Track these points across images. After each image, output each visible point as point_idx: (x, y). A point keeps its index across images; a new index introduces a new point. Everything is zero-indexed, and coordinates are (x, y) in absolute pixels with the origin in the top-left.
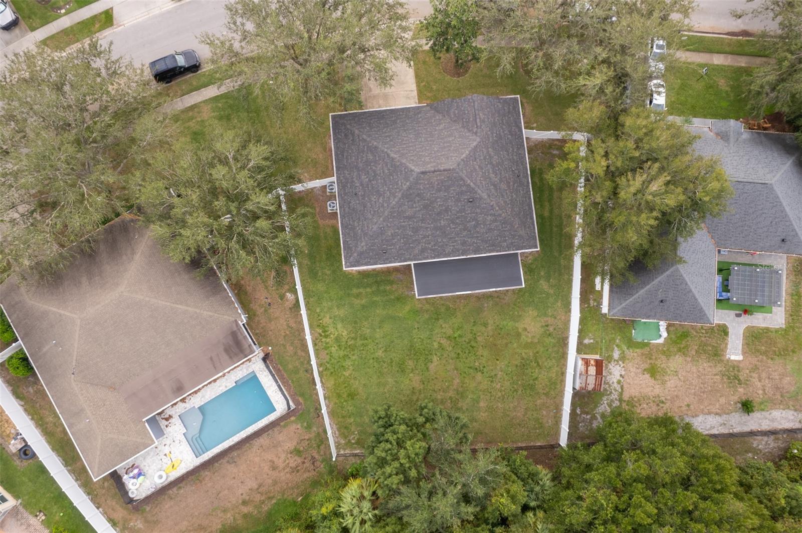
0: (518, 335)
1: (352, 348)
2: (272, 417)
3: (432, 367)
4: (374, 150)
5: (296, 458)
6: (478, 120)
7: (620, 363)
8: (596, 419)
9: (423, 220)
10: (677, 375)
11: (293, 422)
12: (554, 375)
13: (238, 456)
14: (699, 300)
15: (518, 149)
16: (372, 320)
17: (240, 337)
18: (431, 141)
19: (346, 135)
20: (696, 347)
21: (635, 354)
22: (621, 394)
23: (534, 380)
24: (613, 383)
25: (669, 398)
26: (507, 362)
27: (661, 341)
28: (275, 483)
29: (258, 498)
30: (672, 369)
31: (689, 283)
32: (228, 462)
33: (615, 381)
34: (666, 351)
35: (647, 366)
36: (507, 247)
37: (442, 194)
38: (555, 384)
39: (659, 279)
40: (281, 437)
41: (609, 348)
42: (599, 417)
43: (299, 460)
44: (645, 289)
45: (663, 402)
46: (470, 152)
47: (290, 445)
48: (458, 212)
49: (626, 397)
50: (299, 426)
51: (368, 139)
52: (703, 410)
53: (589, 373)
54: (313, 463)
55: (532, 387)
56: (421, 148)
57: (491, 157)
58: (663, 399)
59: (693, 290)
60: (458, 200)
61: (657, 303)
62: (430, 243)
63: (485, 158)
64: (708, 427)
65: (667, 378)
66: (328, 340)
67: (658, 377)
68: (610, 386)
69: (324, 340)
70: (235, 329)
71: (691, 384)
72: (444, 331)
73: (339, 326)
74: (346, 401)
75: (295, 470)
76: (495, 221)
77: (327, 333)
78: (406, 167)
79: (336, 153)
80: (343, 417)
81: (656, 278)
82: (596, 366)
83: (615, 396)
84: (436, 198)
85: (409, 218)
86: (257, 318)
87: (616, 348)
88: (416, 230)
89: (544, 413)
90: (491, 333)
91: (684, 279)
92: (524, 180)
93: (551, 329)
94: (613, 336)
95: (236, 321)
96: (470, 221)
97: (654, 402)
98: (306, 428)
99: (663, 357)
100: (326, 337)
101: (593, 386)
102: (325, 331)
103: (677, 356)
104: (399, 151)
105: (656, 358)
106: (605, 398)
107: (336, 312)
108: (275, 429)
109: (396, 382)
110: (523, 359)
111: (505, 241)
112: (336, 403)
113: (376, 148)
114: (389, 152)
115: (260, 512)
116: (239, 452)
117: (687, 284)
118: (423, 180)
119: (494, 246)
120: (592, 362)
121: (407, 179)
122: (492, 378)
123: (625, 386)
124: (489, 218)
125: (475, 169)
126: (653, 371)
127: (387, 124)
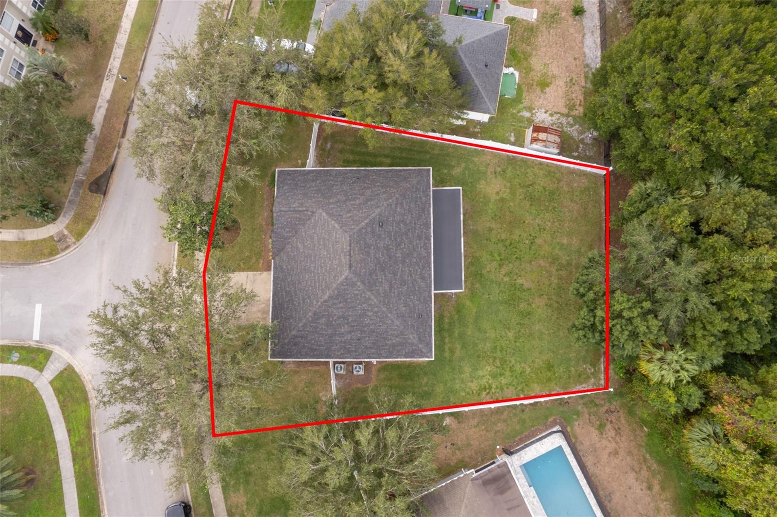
0: (502, 200)
1: (504, 361)
2: (567, 450)
3: (527, 285)
4: (317, 316)
5: (606, 429)
6: (300, 209)
7: (534, 112)
8: (583, 139)
9: (394, 274)
10: (548, 64)
11: (572, 429)
12: (542, 172)
13: (603, 489)
14: (488, 34)
15: (331, 175)
16: (478, 339)
17: (490, 476)
18: (315, 257)
19: (295, 344)
20: (524, 45)
21: (527, 97)
22: (562, 114)
23: (545, 191)
24: (552, 120)
25: (568, 74)
26: (527, 214)
27: (517, 74)
28: (630, 453)
29: (645, 473)
30: (542, 68)
31: (473, 40)
32: (609, 501)
33: (550, 118)
34: (526, 71)
35: (538, 89)
36: (426, 197)
37: (372, 251)
38: (549, 172)
39: (467, 65)
40: (587, 443)
41: (521, 120)
42: (582, 136)
43: (609, 426)
44: (475, 78)
45: (571, 80)
46: (333, 220)
47: (594, 434)
48: (390, 239)
49: (565, 111)
50: (577, 423)
51: (304, 321)
52: (579, 47)
53: (545, 139)
54: (612, 412)
55: (552, 193)
56: (322, 267)
57: (338, 201)
58: (568, 79)
59: (479, 37)
60: (379, 236)
61: (487, 71)
62: (417, 270)
63: (339, 207)
64: (594, 45)
65: (550, 74)
66: (494, 386)
67: (549, 81)
68: (554, 124)
69: (493, 390)
70: (480, 481)
71: (556, 54)
72: (493, 270)
73: (480, 373)
74: (554, 374)
75: (618, 431)
76: (402, 204)
77: (487, 387)
78: (342, 284)
79: (311, 357)
80: (569, 378)
81: (466, 67)
82: (539, 132)
83: (564, 120)
84: (376, 258)
85: (391, 287)
86: (467, 459)
87: (521, 114)
88: (403, 282)
89: (575, 185)
90: (499, 226)
91: (469, 44)
92: (362, 174)
93: (499, 169)
94: (509, 114)
95: (472, 480)
96: (400, 229)
97: (571, 87)
98: (578, 416)
99: (532, 74)
100: (490, 388)
101: (556, 137)
102: (485, 389)
103: (532, 62)
104: (322, 290)
105: (532, 80)
106: (565, 129)
107: (466, 376)
108: (579, 448)
109: (539, 322)
110: (525, 198)
111: (420, 197)
112: (556, 384)
113: (315, 314)
114: (322, 300)
115: (659, 473)
116: (600, 489)
117: (474, 42)
118: (356, 268)
119: (425, 209)
120: (535, 135)
121: (354, 284)
122: (542, 229)
123: (555, 110)
124: (399, 210)
125: (350, 217)
126: (544, 85)
127: (289, 300)
